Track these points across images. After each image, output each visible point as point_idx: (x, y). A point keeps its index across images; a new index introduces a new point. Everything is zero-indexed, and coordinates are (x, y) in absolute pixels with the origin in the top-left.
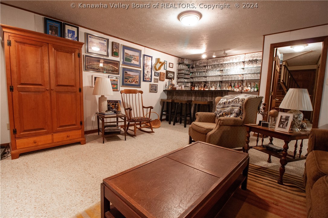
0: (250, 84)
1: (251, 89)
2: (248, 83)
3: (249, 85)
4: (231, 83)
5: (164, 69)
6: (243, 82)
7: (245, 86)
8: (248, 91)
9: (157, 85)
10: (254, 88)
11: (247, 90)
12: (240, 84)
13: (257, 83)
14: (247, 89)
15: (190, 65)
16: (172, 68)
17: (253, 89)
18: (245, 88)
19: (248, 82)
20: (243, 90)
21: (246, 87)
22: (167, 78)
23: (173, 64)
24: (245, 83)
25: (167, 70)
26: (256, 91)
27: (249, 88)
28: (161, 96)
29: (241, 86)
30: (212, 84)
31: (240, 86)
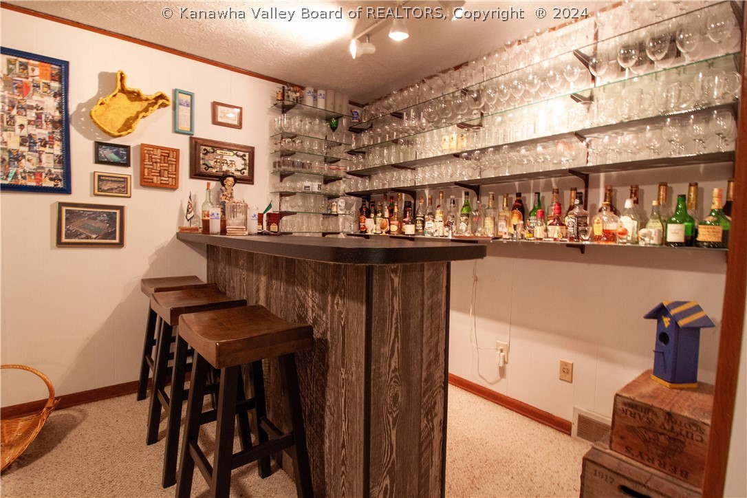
0: (636, 195)
1: (643, 225)
2: (622, 192)
3: (628, 204)
4: (519, 195)
5: (176, 131)
6: (587, 187)
7: (600, 210)
8: (619, 242)
9: (121, 208)
10: (666, 222)
11: (609, 235)
12: (569, 197)
13: (681, 188)
14: (612, 227)
15: (338, 117)
16: (239, 126)
17: (654, 227)
18: (597, 219)
19: (622, 182)
20: (585, 232)
21: (605, 216)
22: (196, 174)
23: (241, 108)
24: (602, 191)
25: (196, 135)
26: (679, 244)
27: (627, 223)
28: (153, 265)
29: (576, 210)
30: (439, 201)
31: (572, 208)
